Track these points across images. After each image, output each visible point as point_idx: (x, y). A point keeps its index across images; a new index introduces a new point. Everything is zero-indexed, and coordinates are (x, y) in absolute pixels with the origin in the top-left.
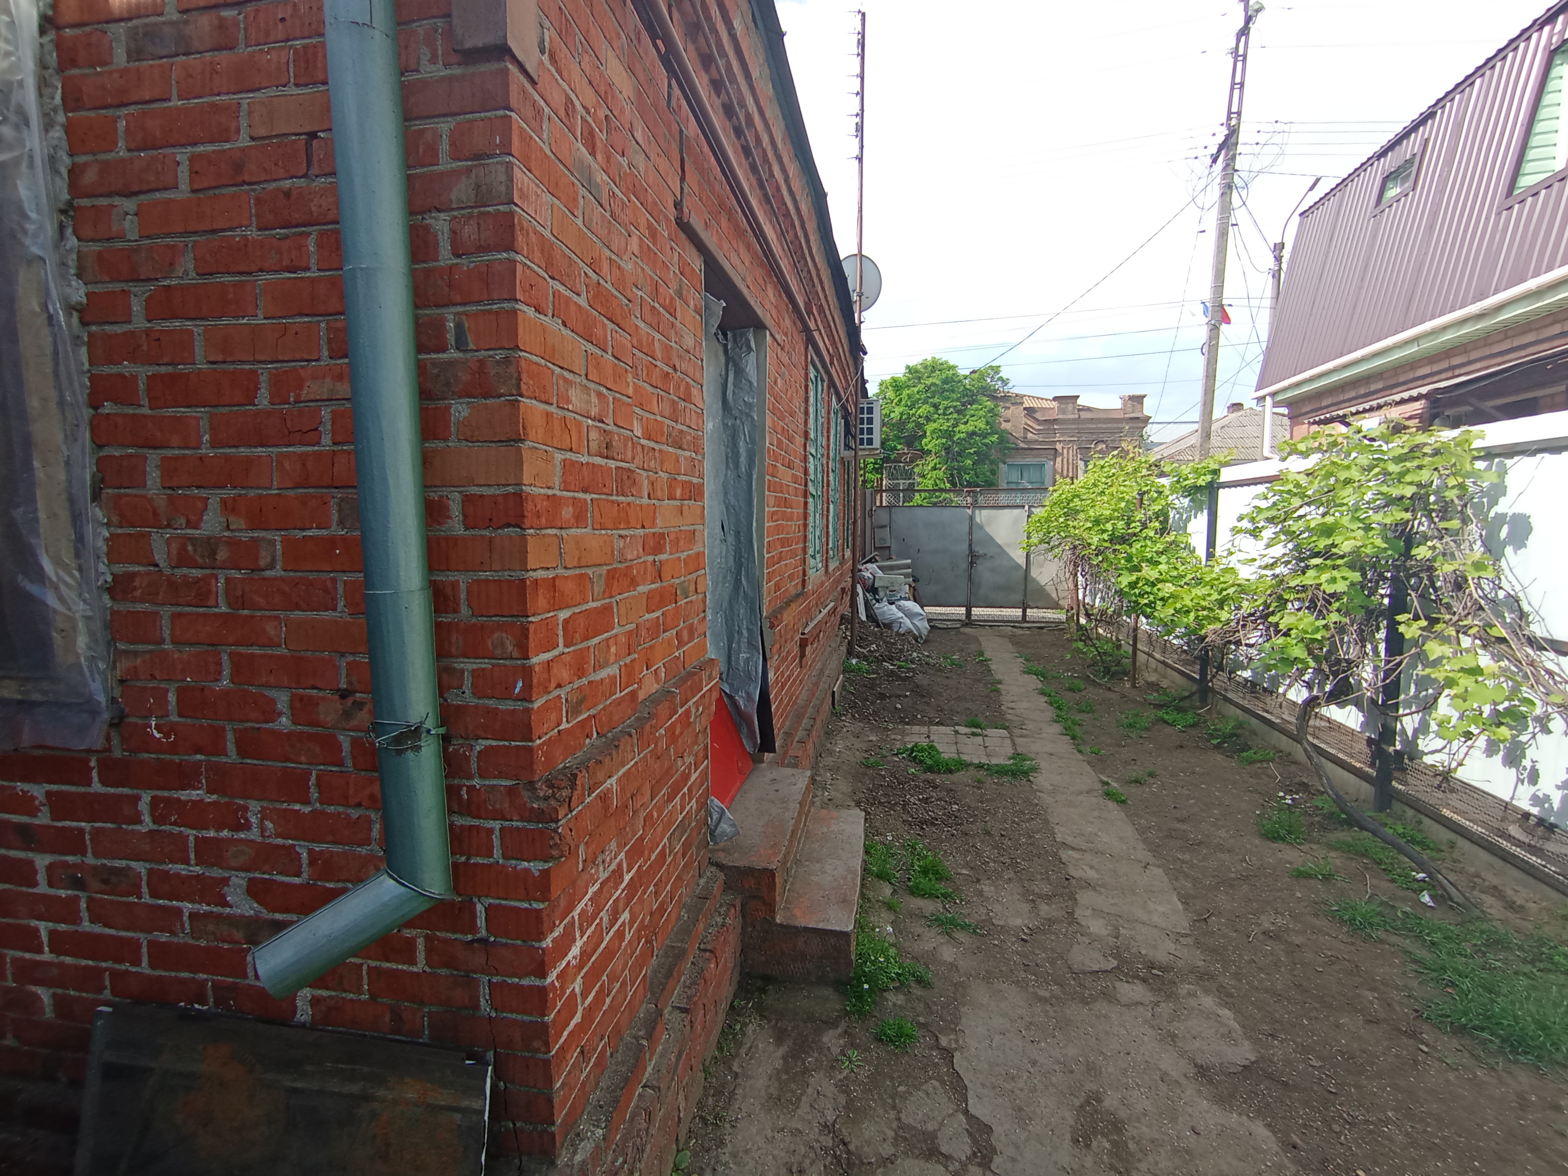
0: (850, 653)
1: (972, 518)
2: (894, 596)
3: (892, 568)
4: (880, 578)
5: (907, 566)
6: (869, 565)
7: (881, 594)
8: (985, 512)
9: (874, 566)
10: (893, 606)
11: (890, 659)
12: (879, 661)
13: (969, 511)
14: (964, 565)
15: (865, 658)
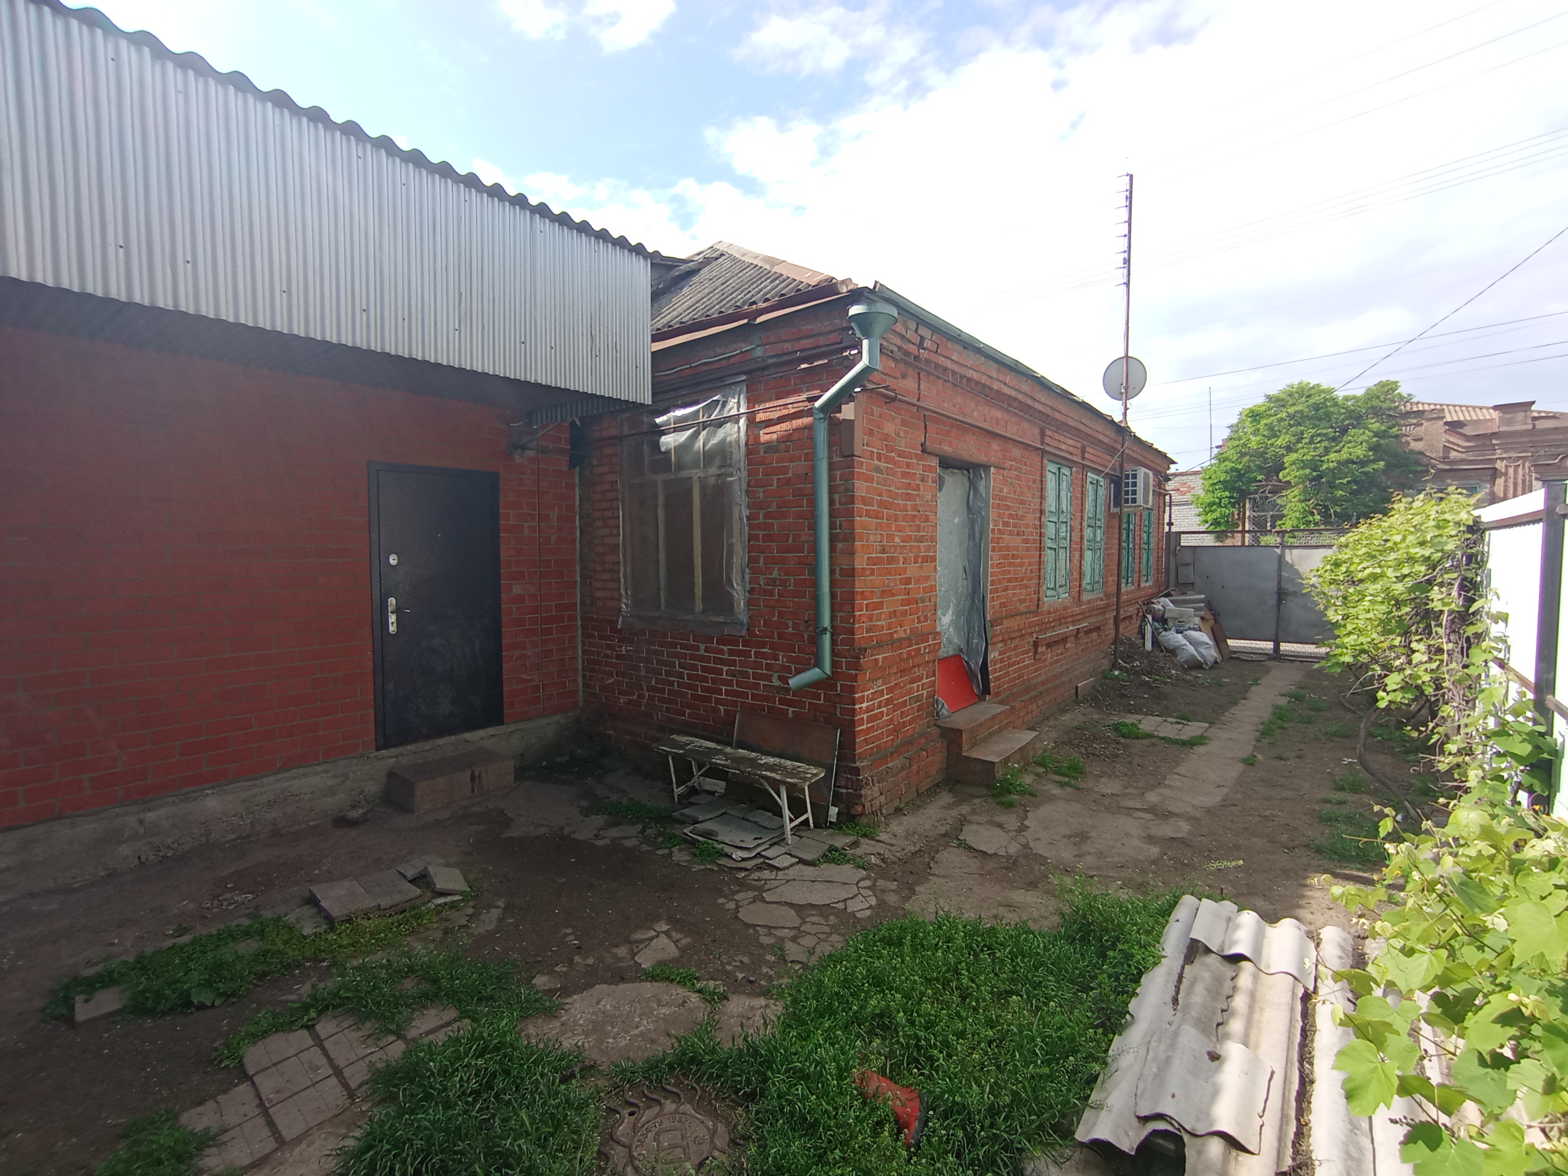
0: (1114, 666)
1: (1281, 557)
2: (1183, 626)
3: (1185, 602)
4: (1170, 610)
5: (1200, 601)
6: (1162, 599)
7: (1170, 624)
8: (1296, 552)
9: (1167, 600)
10: (1180, 635)
11: (1149, 674)
12: (1137, 674)
13: (1278, 551)
14: (1272, 601)
15: (1126, 670)
